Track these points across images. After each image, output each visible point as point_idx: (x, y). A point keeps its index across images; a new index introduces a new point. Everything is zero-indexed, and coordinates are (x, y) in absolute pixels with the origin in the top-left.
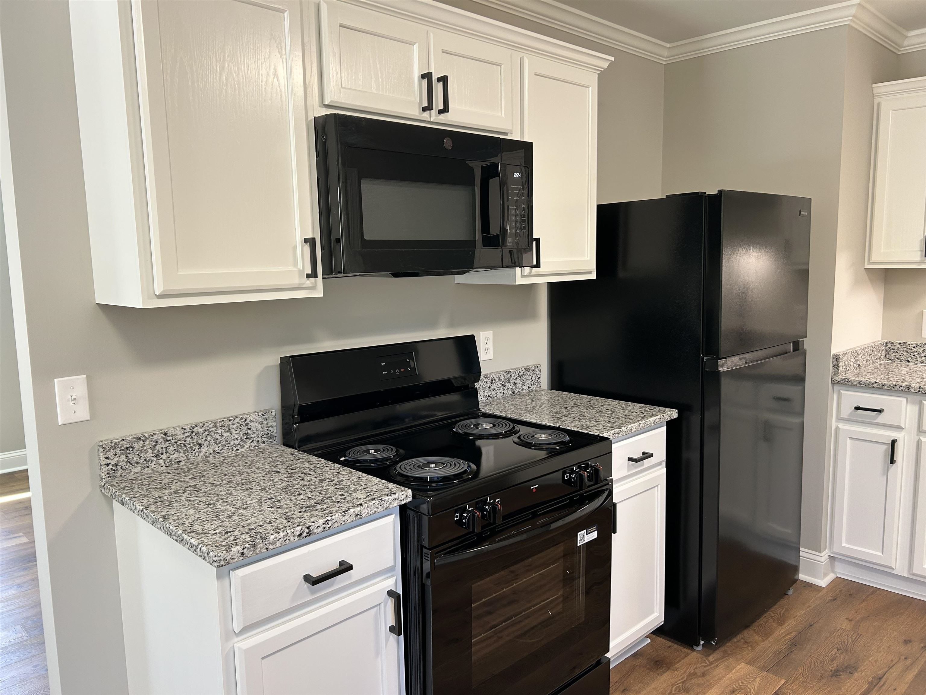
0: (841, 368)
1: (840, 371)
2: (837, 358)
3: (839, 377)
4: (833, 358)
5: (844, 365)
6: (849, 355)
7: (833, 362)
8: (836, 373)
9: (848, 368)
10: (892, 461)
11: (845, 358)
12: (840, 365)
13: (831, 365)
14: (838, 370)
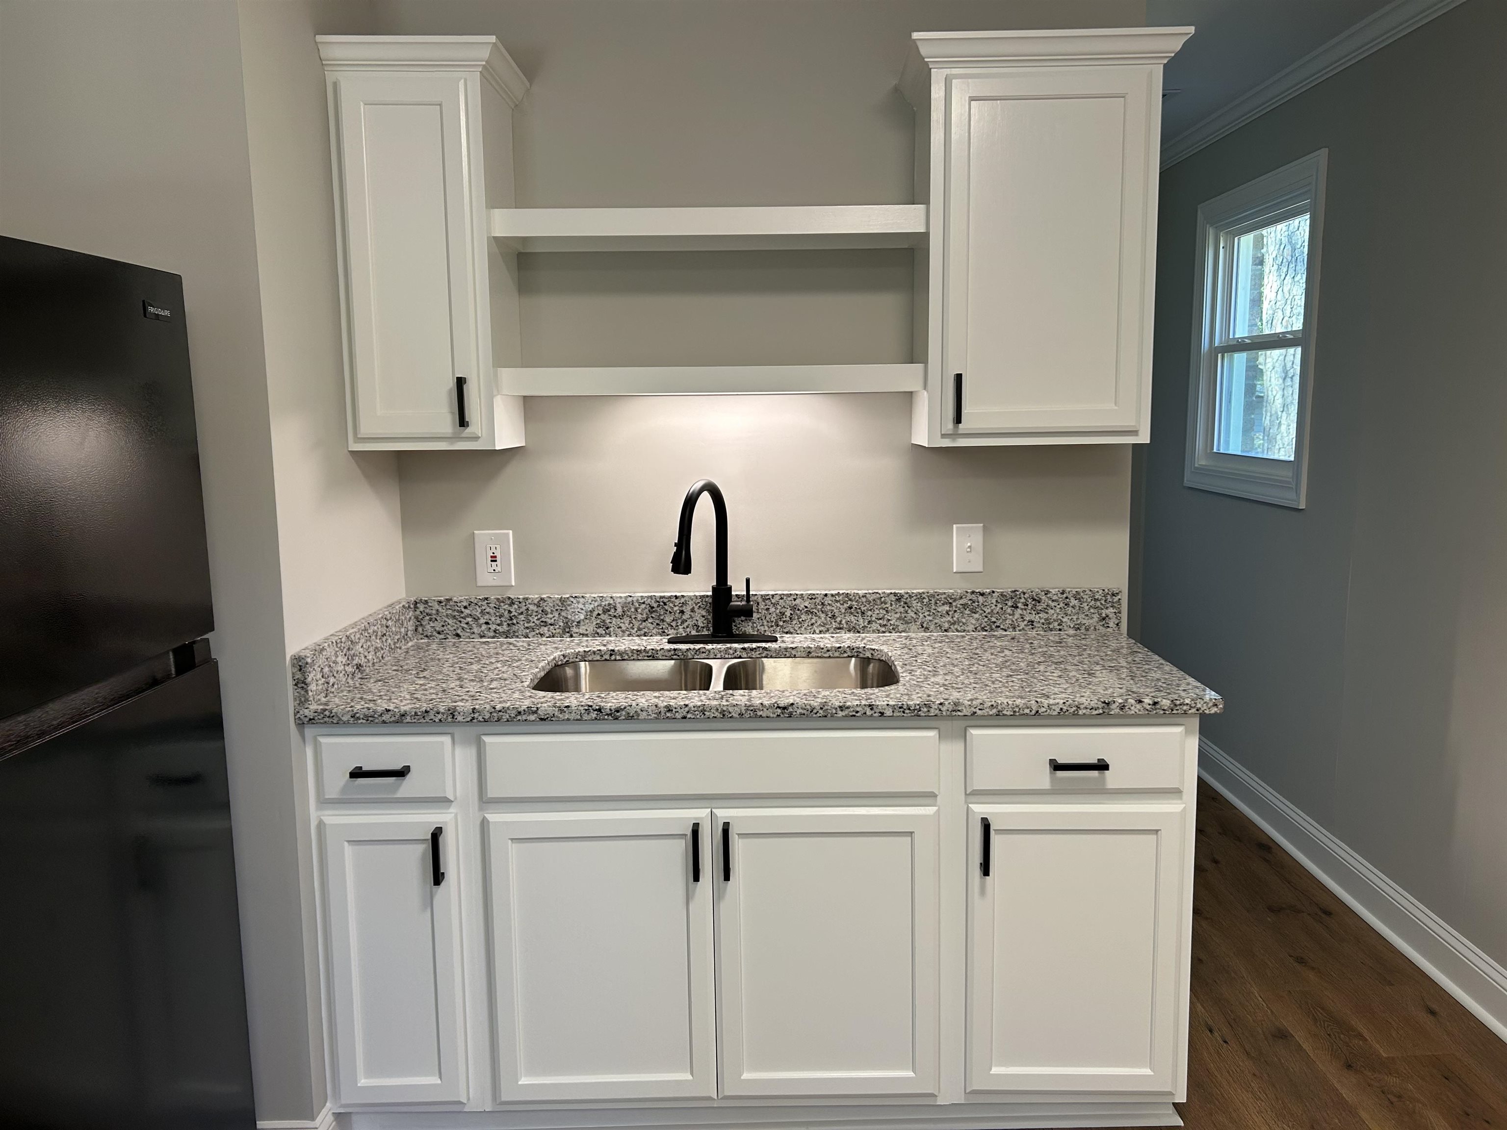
0: (313, 687)
1: (310, 694)
2: (300, 665)
3: (311, 707)
4: (293, 665)
5: (319, 676)
6: (330, 652)
7: (293, 674)
8: (303, 701)
9: (332, 680)
10: (438, 878)
11: (321, 661)
12: (309, 679)
13: (290, 683)
14: (307, 691)
